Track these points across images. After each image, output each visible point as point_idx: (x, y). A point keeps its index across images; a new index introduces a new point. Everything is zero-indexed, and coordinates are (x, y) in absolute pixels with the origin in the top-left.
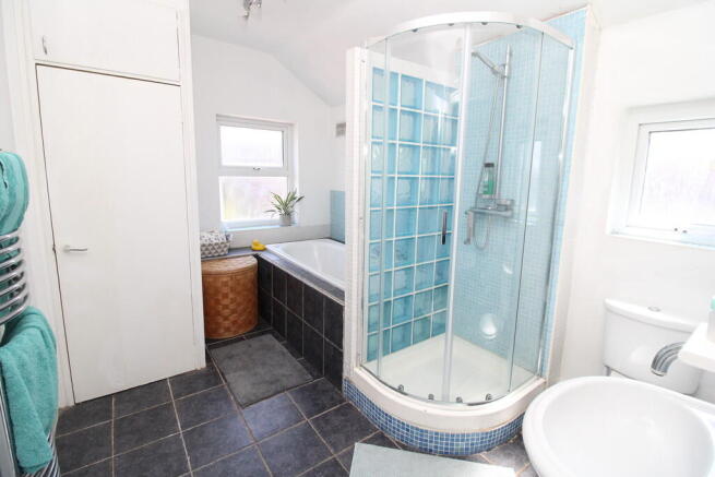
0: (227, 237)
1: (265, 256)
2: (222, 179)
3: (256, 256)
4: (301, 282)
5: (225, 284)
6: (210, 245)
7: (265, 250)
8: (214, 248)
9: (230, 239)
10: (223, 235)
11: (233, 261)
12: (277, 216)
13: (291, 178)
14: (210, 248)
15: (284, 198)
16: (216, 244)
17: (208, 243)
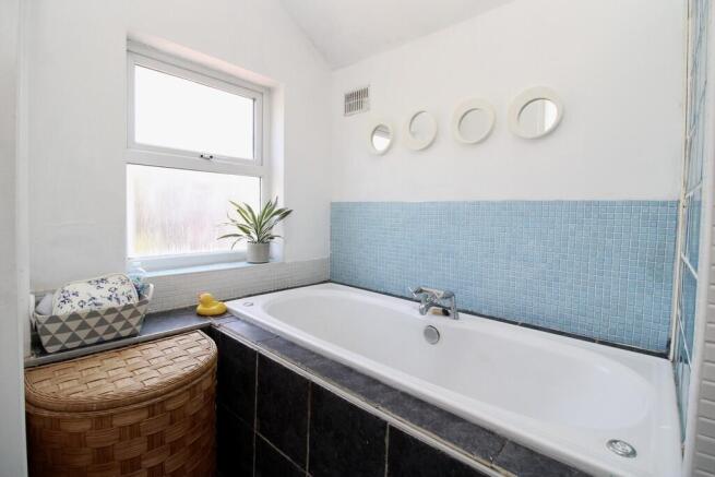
0: (140, 291)
1: (230, 328)
2: (132, 171)
3: (210, 331)
4: (385, 423)
5: (134, 431)
6: (93, 314)
7: (225, 313)
8: (102, 322)
9: (148, 297)
10: (129, 289)
11: (153, 350)
12: (243, 245)
13: (266, 178)
14: (92, 322)
15: (257, 213)
16: (111, 311)
17: (87, 309)
